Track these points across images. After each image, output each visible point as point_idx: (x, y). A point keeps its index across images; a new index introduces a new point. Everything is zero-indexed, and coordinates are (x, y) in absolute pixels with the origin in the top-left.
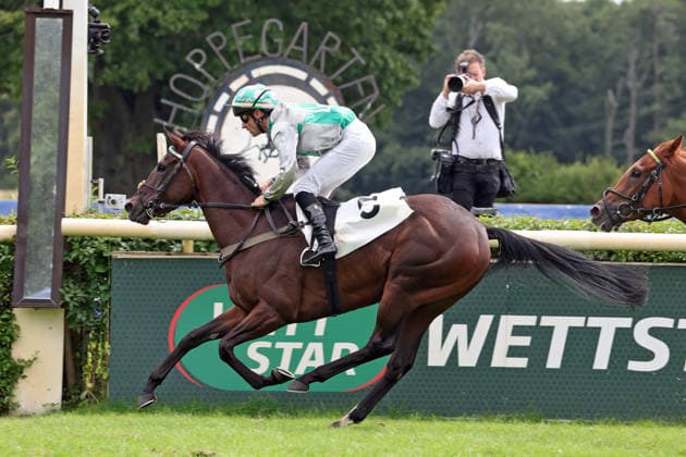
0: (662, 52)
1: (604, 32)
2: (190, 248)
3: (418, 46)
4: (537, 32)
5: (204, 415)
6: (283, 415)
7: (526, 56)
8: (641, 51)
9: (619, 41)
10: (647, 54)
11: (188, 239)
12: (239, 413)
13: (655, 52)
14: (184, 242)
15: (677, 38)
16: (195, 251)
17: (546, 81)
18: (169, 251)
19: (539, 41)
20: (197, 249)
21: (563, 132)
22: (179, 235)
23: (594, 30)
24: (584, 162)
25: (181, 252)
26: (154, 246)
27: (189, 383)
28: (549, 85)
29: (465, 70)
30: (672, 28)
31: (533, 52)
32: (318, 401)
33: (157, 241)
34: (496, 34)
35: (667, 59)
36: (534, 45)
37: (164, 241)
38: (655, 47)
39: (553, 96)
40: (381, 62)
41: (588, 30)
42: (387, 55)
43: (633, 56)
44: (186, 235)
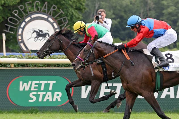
0: (150, 10)
1: (134, 4)
2: (13, 66)
3: (82, 8)
4: (114, 5)
5: (17, 113)
6: (40, 113)
7: (112, 11)
8: (144, 10)
9: (138, 7)
10: (146, 10)
11: (12, 63)
12: (27, 113)
13: (148, 9)
14: (11, 64)
15: (154, 6)
16: (14, 67)
17: (118, 18)
18: (6, 67)
19: (115, 7)
20: (15, 66)
21: (123, 32)
22: (9, 62)
23: (131, 4)
24: (128, 40)
25: (10, 67)
26: (2, 66)
27: (13, 104)
28: (119, 20)
29: (100, 14)
30: (152, 3)
31: (114, 10)
32: (50, 109)
33: (3, 64)
34: (103, 5)
35: (151, 12)
36: (114, 8)
37: (5, 64)
38: (148, 8)
39: (119, 22)
40: (71, 13)
41: (129, 4)
42: (73, 11)
43: (142, 11)
44: (12, 62)
